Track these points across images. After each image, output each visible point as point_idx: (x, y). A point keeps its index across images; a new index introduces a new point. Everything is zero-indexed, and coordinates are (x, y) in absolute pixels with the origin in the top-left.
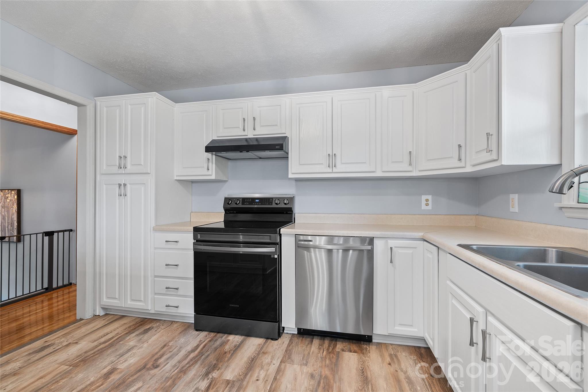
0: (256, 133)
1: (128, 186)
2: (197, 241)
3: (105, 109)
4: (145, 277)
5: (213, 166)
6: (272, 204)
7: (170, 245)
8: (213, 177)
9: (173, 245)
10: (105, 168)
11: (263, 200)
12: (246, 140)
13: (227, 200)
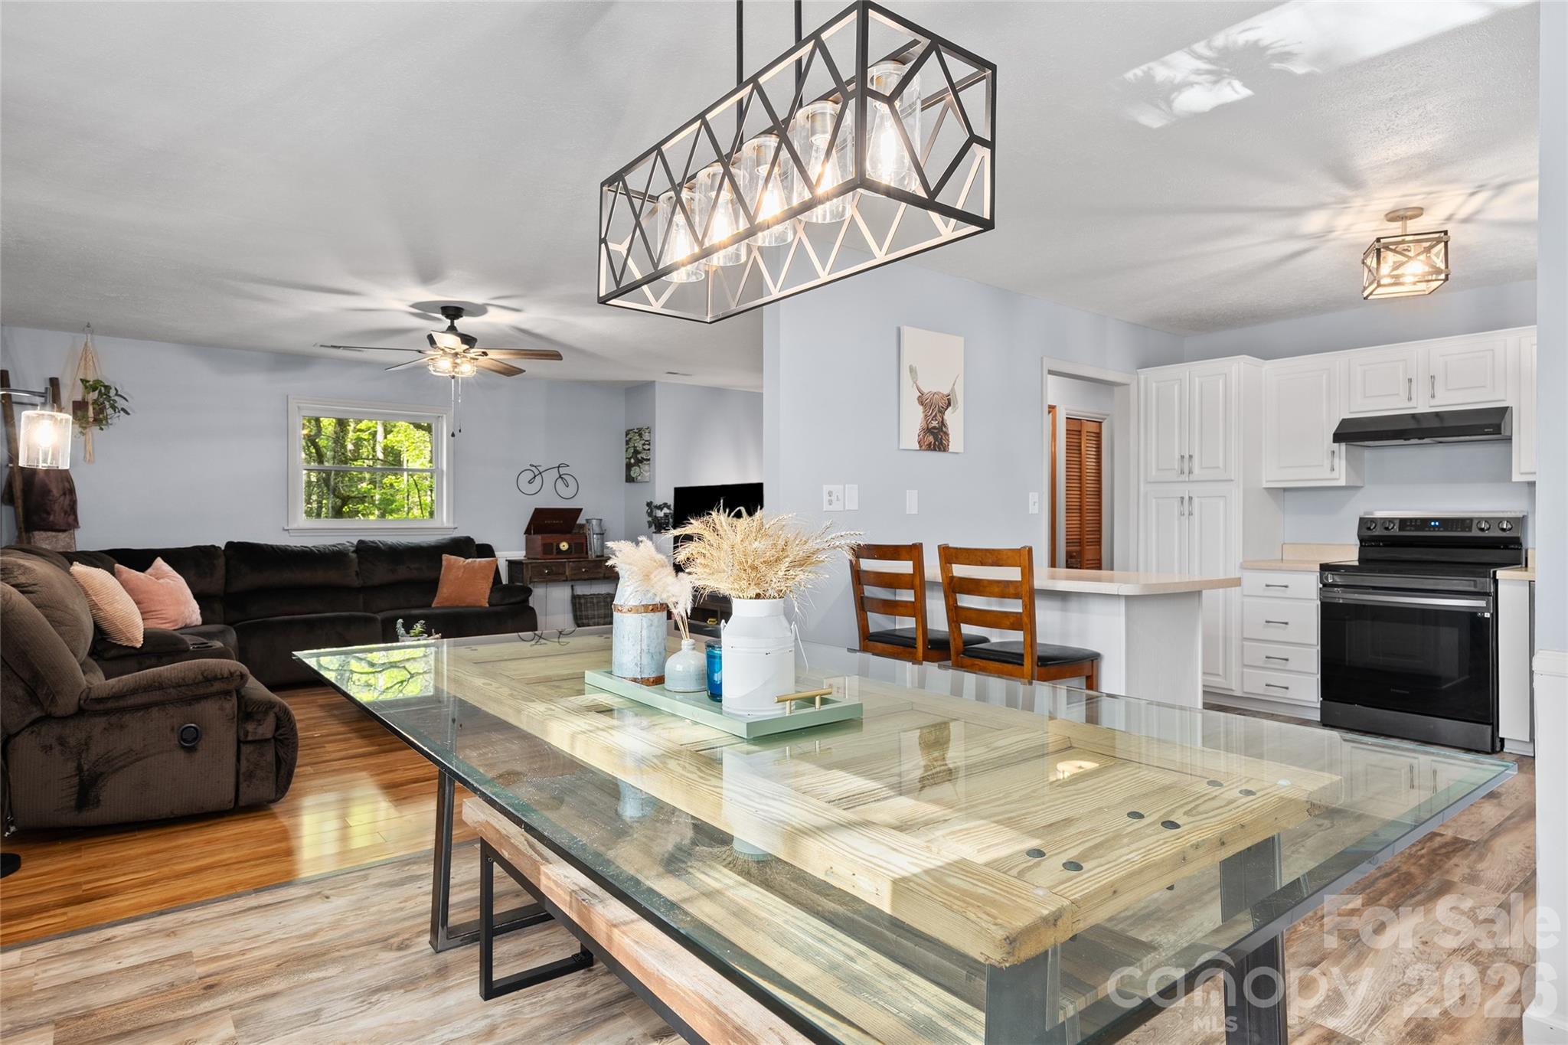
0: (1434, 402)
1: (1196, 501)
2: (1325, 585)
3: (1154, 384)
4: (1225, 639)
5: (1341, 464)
6: (1470, 530)
7: (1272, 592)
8: (1342, 482)
9: (1279, 592)
10: (1154, 473)
11: (1446, 523)
12: (1413, 416)
13: (1365, 523)
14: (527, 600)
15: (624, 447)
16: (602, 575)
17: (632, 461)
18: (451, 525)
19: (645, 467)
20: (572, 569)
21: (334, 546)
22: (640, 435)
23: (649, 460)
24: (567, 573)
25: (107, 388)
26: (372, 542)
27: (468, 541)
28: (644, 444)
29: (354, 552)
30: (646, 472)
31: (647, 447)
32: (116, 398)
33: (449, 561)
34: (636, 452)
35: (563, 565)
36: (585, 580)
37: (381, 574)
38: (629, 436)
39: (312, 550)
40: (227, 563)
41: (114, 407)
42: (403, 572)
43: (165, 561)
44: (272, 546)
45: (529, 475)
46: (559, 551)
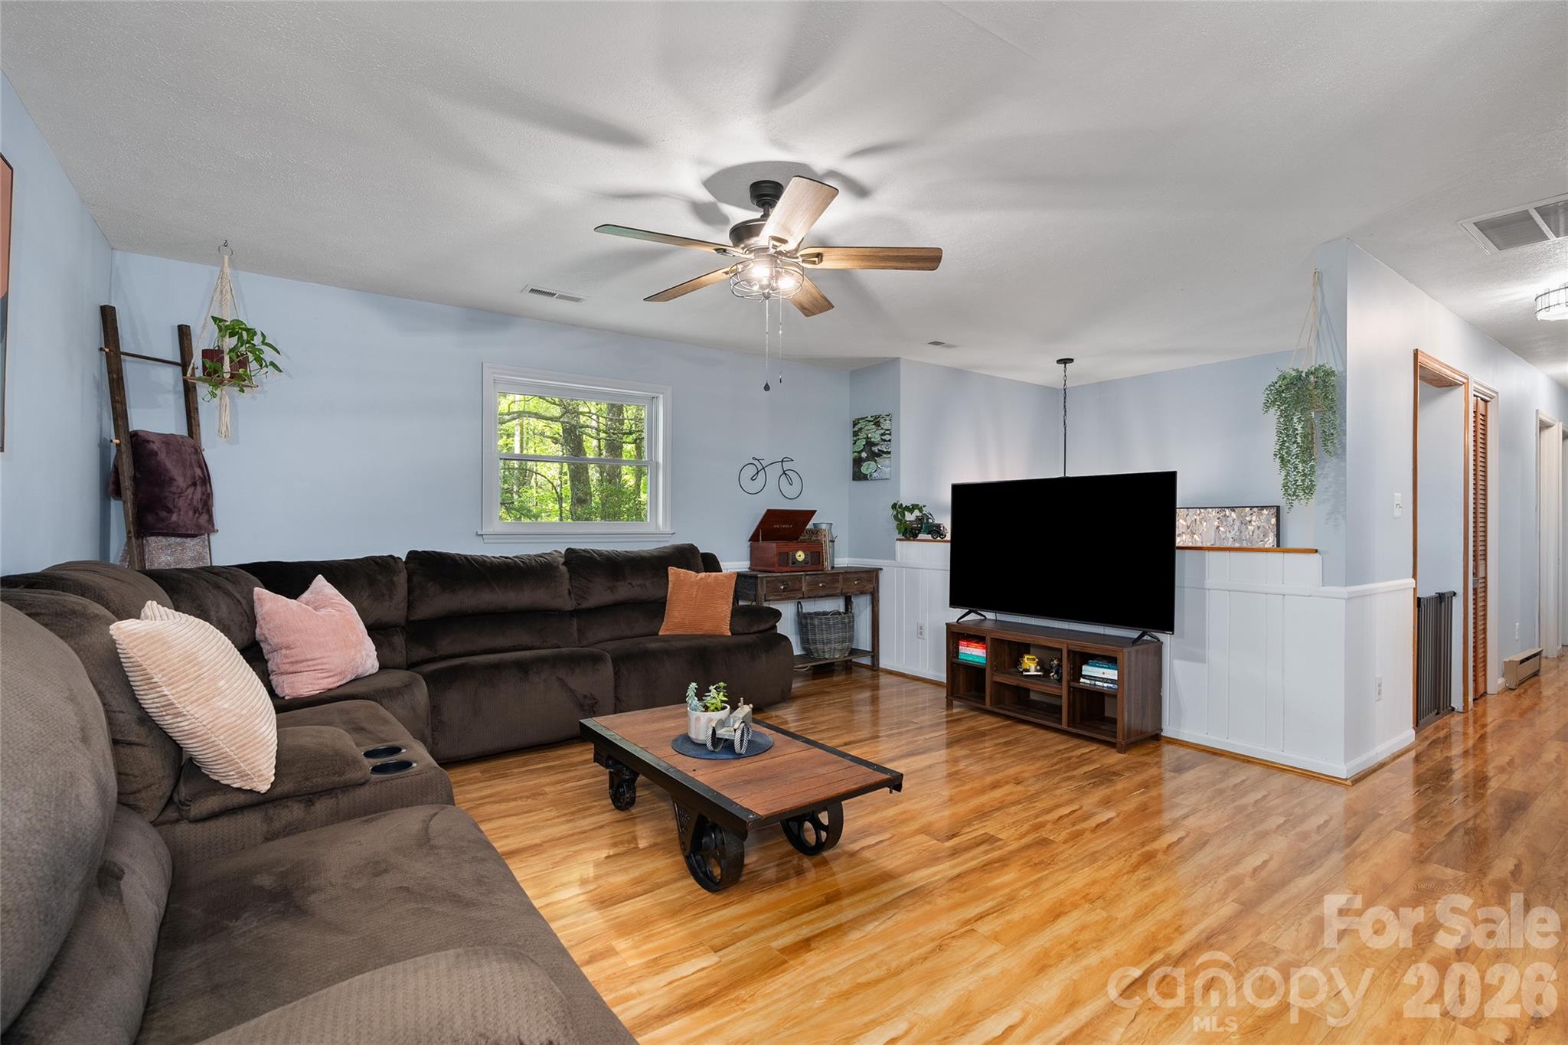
14: (774, 627)
15: (850, 439)
16: (839, 591)
17: (864, 455)
18: (669, 530)
19: (883, 462)
20: (809, 584)
21: (540, 556)
22: (877, 424)
23: (889, 453)
24: (803, 590)
25: (252, 333)
26: (584, 551)
27: (692, 549)
28: (883, 435)
29: (564, 564)
30: (887, 467)
31: (887, 437)
32: (264, 348)
33: (677, 575)
34: (870, 444)
35: (799, 579)
36: (822, 597)
37: (600, 594)
38: (859, 426)
39: (515, 562)
40: (409, 580)
41: (259, 360)
42: (625, 591)
43: (328, 581)
44: (465, 557)
45: (752, 470)
46: (795, 562)
